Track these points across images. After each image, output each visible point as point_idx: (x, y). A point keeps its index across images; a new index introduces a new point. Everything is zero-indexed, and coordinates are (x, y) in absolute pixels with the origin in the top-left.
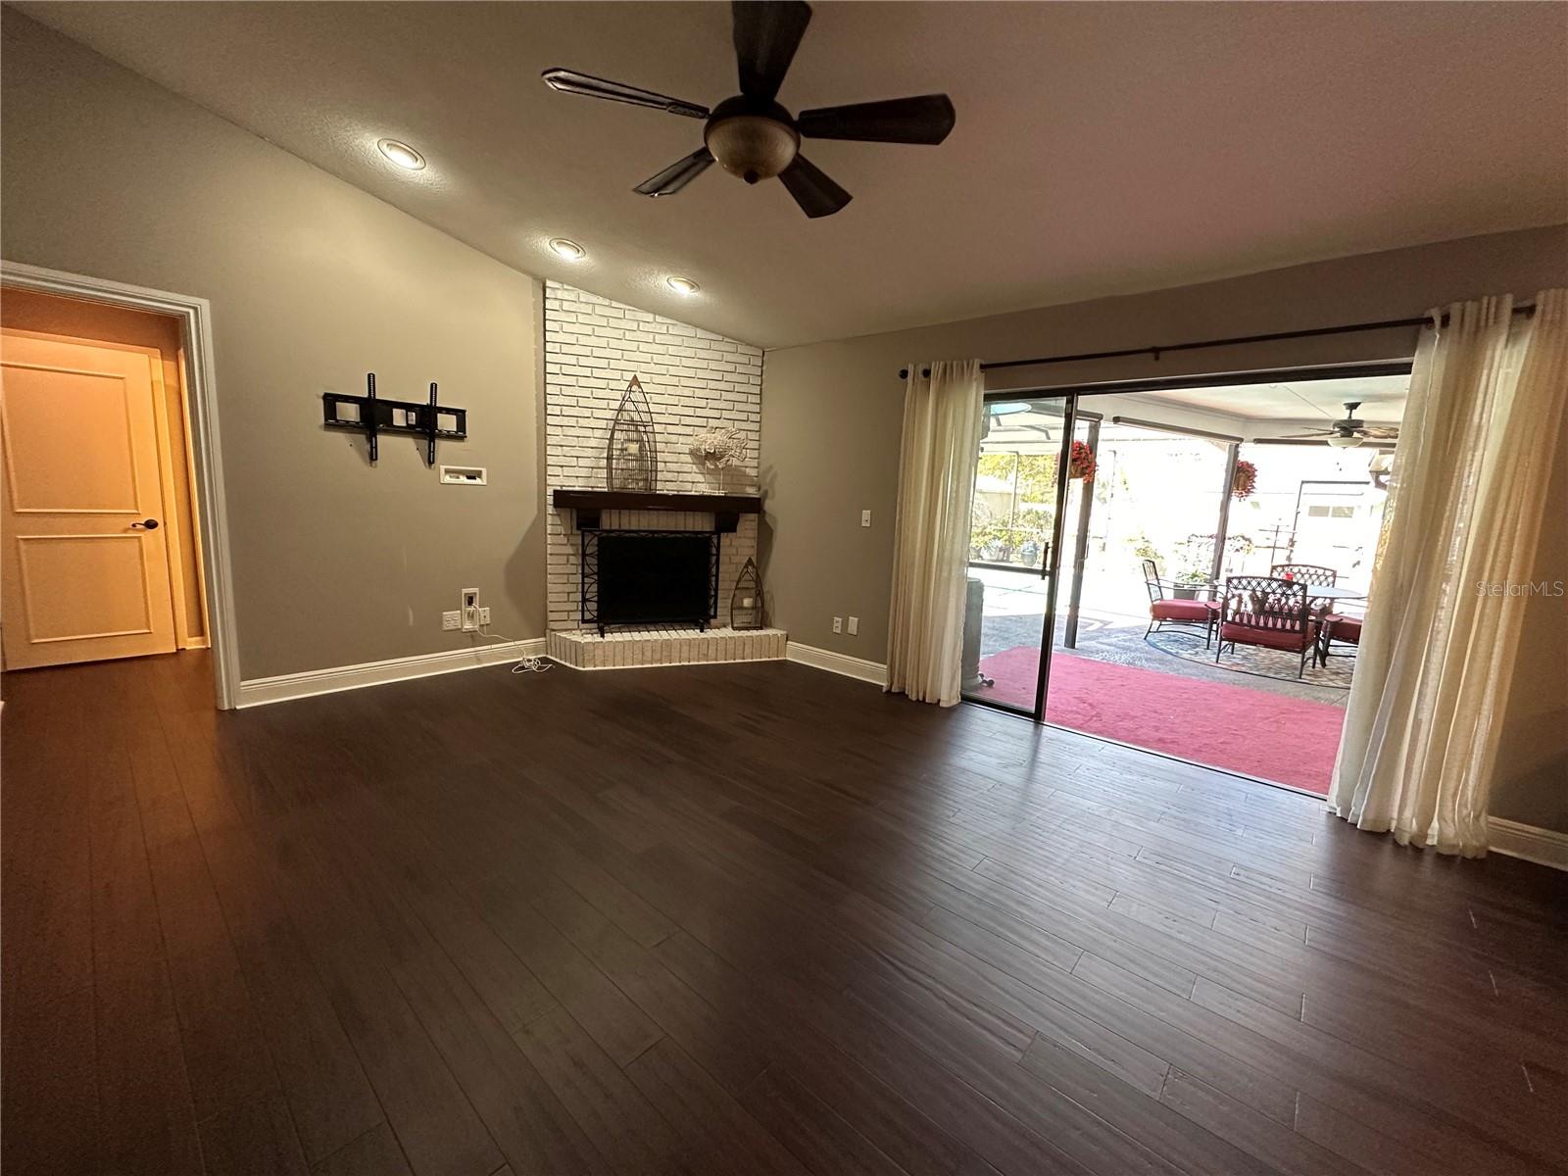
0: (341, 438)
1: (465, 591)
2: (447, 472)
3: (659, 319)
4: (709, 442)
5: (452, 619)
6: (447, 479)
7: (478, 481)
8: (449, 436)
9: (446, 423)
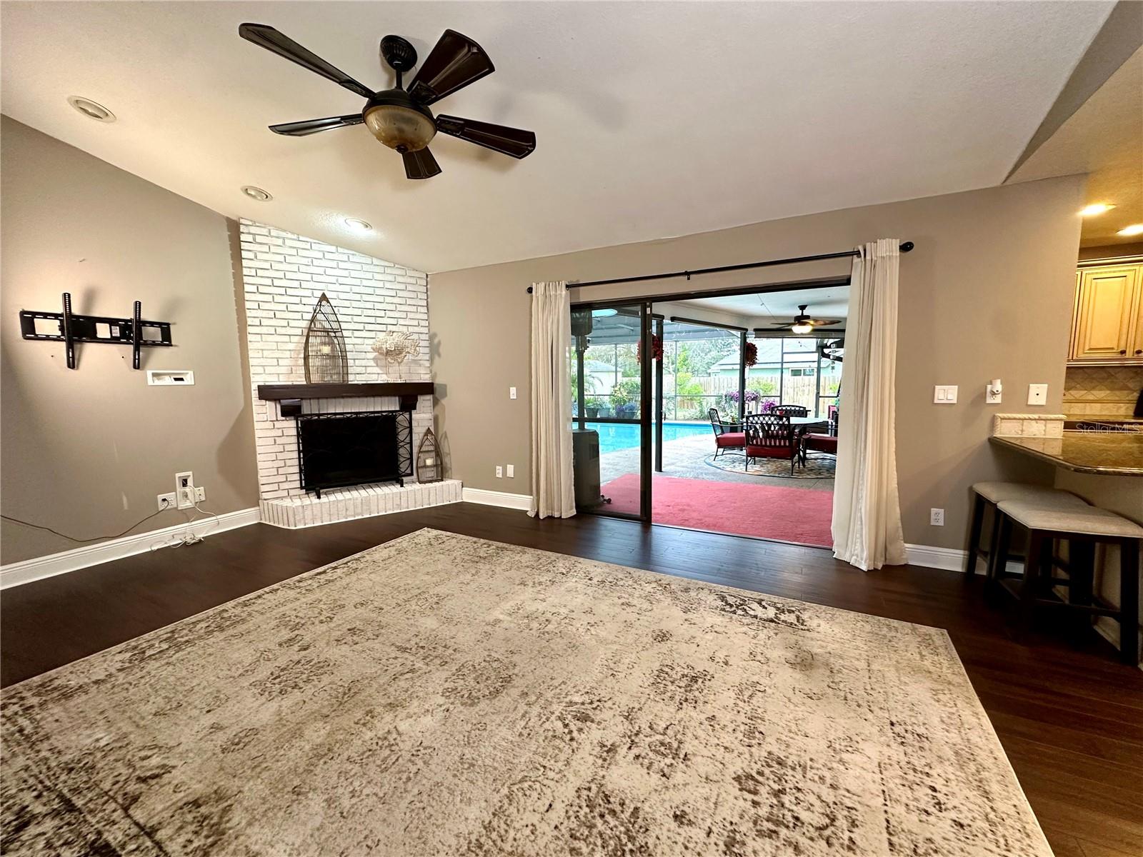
1: (178, 475)
2: (154, 375)
3: (340, 250)
4: (389, 342)
5: (167, 500)
6: (155, 381)
7: (186, 382)
8: (155, 344)
9: (151, 333)
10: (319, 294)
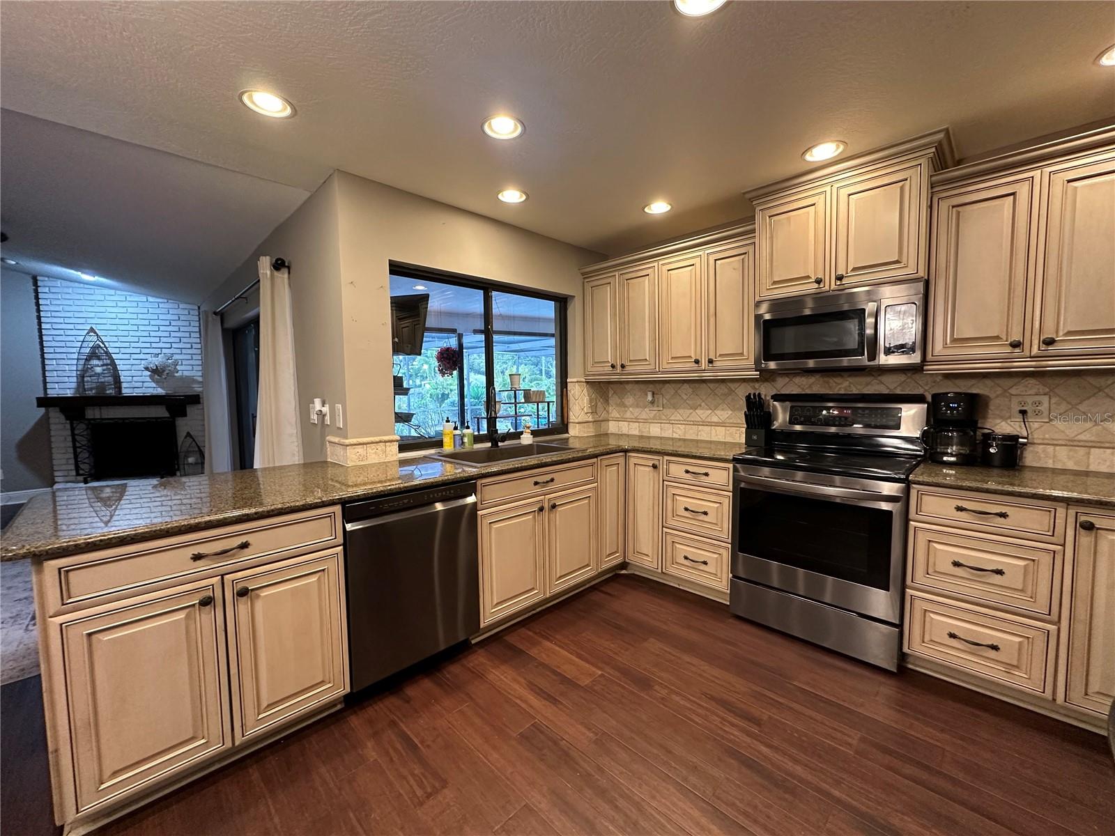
4: (156, 362)
10: (87, 327)
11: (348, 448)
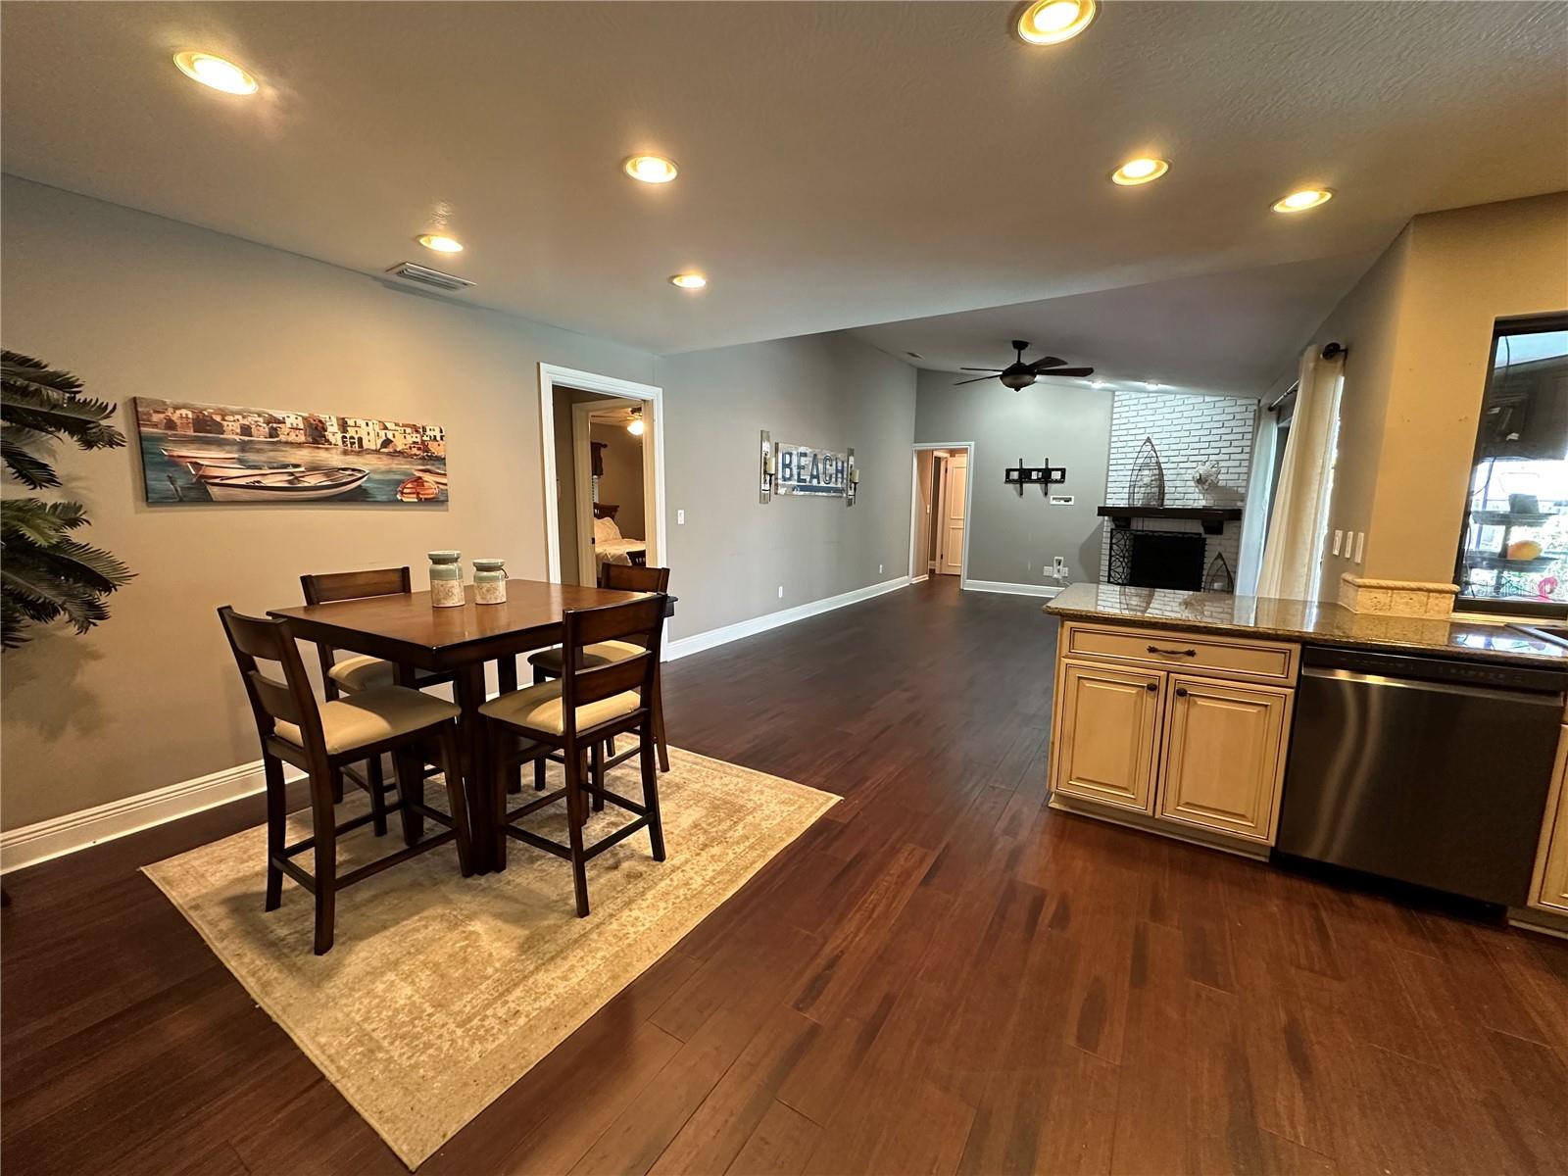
0: (1011, 486)
1: (1056, 558)
2: (1054, 499)
5: (1048, 570)
6: (1054, 502)
7: (1070, 503)
8: (1056, 481)
9: (1056, 475)
10: (1145, 437)
11: (1360, 589)
